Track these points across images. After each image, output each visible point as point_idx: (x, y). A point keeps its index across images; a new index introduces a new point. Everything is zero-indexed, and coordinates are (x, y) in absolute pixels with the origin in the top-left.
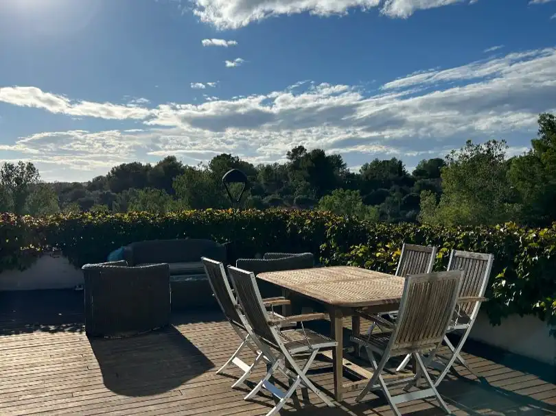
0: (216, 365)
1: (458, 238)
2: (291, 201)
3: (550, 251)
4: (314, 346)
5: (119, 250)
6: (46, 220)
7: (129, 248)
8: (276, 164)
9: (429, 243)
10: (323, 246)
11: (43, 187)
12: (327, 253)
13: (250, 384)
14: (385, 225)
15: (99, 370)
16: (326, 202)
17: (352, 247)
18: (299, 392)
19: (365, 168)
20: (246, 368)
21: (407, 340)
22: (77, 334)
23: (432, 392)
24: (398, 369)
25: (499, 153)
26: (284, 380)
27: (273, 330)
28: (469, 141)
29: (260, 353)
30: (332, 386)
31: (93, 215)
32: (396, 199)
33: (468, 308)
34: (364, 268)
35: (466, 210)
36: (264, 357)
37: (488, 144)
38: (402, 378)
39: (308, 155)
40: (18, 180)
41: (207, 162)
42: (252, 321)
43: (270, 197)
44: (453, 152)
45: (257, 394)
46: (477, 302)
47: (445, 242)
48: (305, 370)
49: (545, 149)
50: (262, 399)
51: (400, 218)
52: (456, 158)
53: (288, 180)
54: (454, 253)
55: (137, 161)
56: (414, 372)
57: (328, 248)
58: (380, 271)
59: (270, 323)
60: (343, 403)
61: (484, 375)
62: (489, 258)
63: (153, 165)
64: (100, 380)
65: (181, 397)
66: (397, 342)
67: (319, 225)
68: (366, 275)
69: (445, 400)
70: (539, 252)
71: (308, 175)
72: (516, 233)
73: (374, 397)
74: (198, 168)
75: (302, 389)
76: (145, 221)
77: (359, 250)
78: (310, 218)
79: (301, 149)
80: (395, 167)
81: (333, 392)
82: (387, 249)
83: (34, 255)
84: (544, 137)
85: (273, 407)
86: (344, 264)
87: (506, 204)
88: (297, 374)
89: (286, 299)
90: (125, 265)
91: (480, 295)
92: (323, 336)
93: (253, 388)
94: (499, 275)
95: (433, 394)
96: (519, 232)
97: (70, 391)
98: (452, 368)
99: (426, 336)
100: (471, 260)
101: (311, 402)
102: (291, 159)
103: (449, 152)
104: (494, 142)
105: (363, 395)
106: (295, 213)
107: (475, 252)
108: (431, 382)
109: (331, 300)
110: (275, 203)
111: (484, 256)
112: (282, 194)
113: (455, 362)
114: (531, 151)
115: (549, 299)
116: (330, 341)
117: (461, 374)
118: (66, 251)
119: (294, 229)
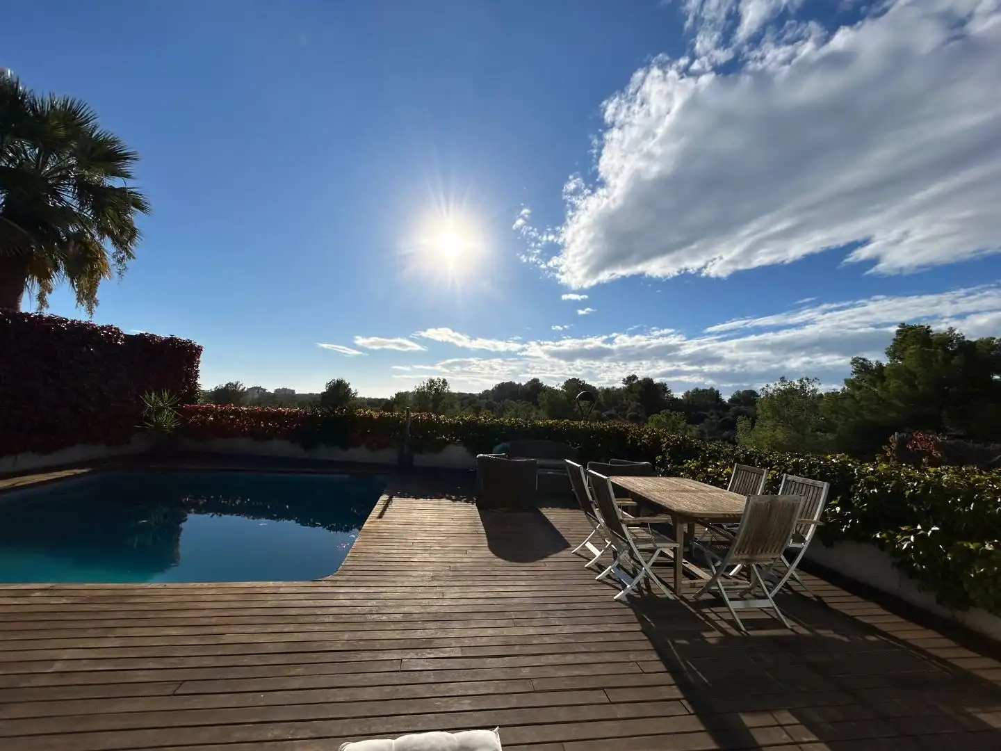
0: (572, 545)
1: (788, 463)
2: (624, 417)
3: (891, 486)
4: (658, 545)
5: (501, 446)
6: (454, 420)
7: (507, 445)
8: (613, 387)
9: (758, 465)
10: (659, 458)
11: (451, 395)
12: (663, 464)
13: (601, 567)
14: (715, 445)
15: (485, 535)
16: (655, 419)
17: (684, 461)
18: (642, 581)
19: (687, 394)
20: (597, 553)
21: (746, 552)
22: (470, 505)
23: (769, 603)
24: (731, 574)
25: (811, 388)
26: (629, 568)
27: (624, 526)
28: (783, 378)
29: (609, 543)
30: (672, 580)
31: (485, 418)
32: (714, 421)
33: (802, 529)
34: (696, 480)
35: (780, 435)
36: (613, 546)
37: (801, 381)
38: (737, 584)
39: (639, 382)
40: (436, 390)
41: (562, 383)
42: (605, 516)
43: (608, 412)
44: (768, 386)
45: (607, 576)
46: (813, 526)
47: (774, 465)
48: (651, 563)
49: (860, 388)
50: (610, 581)
51: (716, 437)
52: (770, 391)
53: (623, 400)
54: (787, 477)
55: (513, 381)
56: (749, 580)
57: (663, 459)
58: (711, 484)
59: (622, 521)
60: (682, 598)
61: (820, 594)
62: (825, 485)
63: (523, 384)
64: (486, 543)
65: (546, 568)
66: (737, 553)
67: (656, 440)
68: (704, 488)
69: (783, 614)
70: (878, 485)
71: (639, 397)
72: (850, 465)
73: (711, 597)
74: (556, 388)
75: (644, 578)
76: (520, 426)
77: (692, 464)
78: (647, 433)
79: (634, 377)
80: (713, 395)
81: (672, 585)
82: (717, 466)
83: (446, 443)
84: (857, 377)
85: (621, 591)
86: (678, 476)
87: (818, 433)
88: (643, 566)
89: (633, 501)
90: (506, 457)
91: (815, 519)
92: (665, 537)
93: (603, 571)
94: (833, 502)
95: (771, 606)
96: (852, 464)
97: (465, 549)
98: (786, 583)
99: (765, 550)
100: (805, 486)
101: (653, 591)
102: (626, 384)
103: (764, 385)
104: (807, 379)
105: (700, 594)
106: (633, 427)
107: (805, 477)
108: (767, 593)
109: (675, 508)
110: (611, 417)
111: (819, 483)
112: (617, 410)
113: (790, 578)
114: (844, 388)
115: (891, 532)
116: (671, 542)
117: (795, 589)
118: (465, 442)
119: (634, 442)
